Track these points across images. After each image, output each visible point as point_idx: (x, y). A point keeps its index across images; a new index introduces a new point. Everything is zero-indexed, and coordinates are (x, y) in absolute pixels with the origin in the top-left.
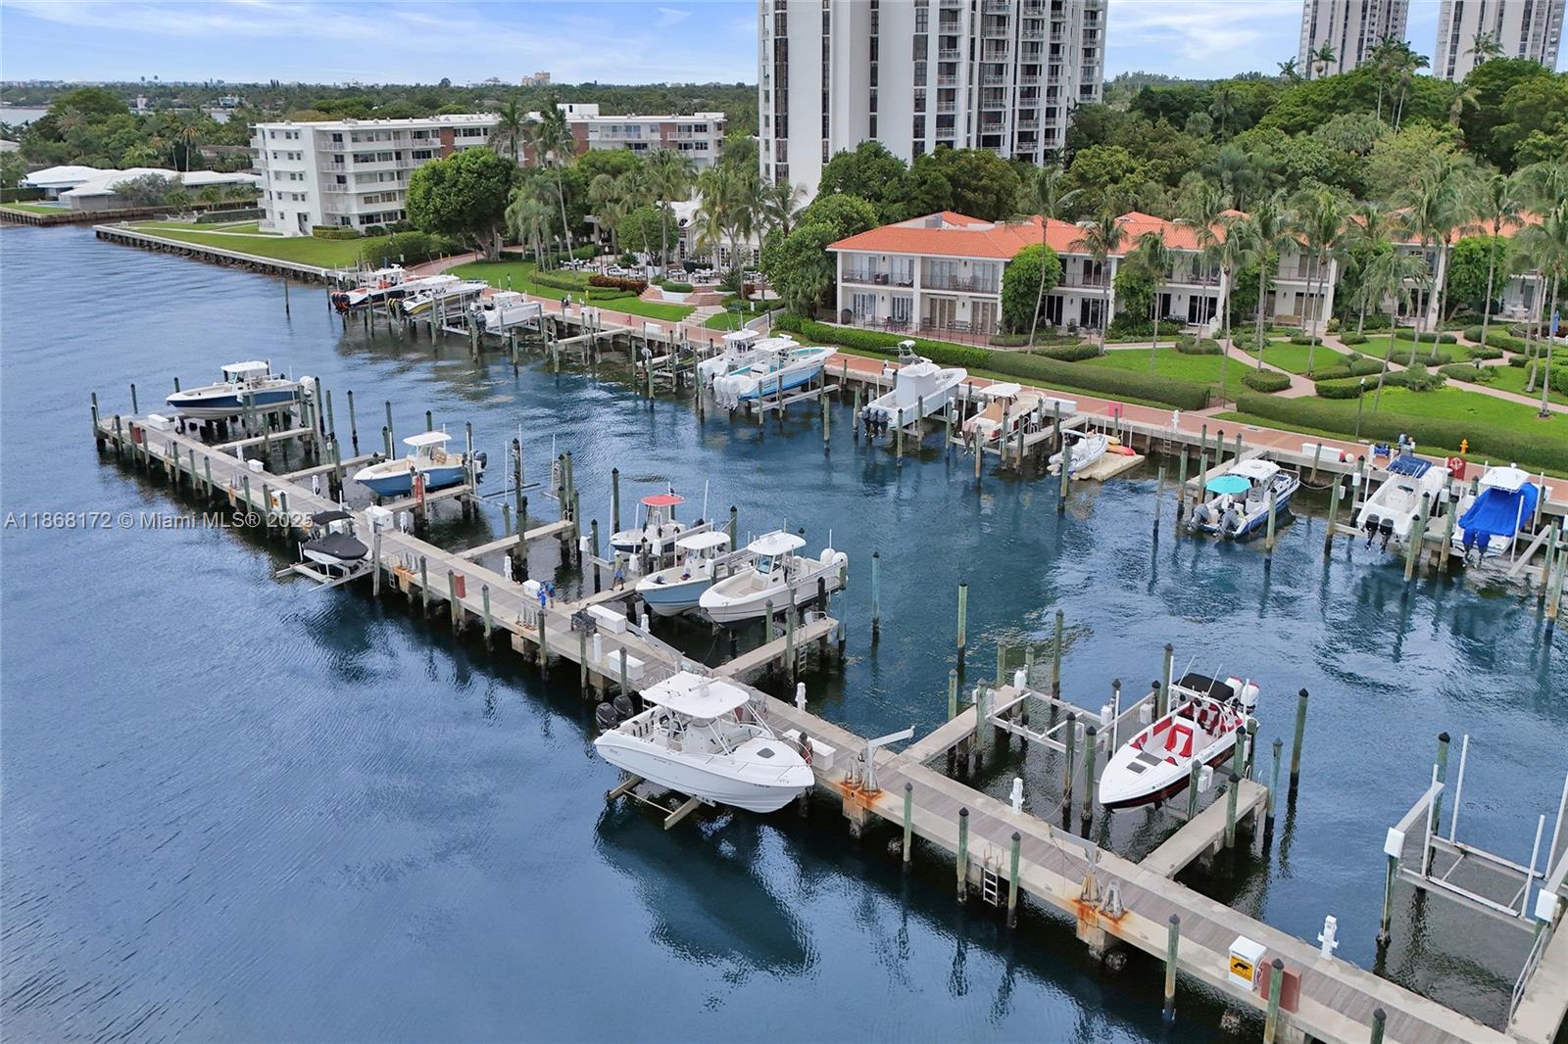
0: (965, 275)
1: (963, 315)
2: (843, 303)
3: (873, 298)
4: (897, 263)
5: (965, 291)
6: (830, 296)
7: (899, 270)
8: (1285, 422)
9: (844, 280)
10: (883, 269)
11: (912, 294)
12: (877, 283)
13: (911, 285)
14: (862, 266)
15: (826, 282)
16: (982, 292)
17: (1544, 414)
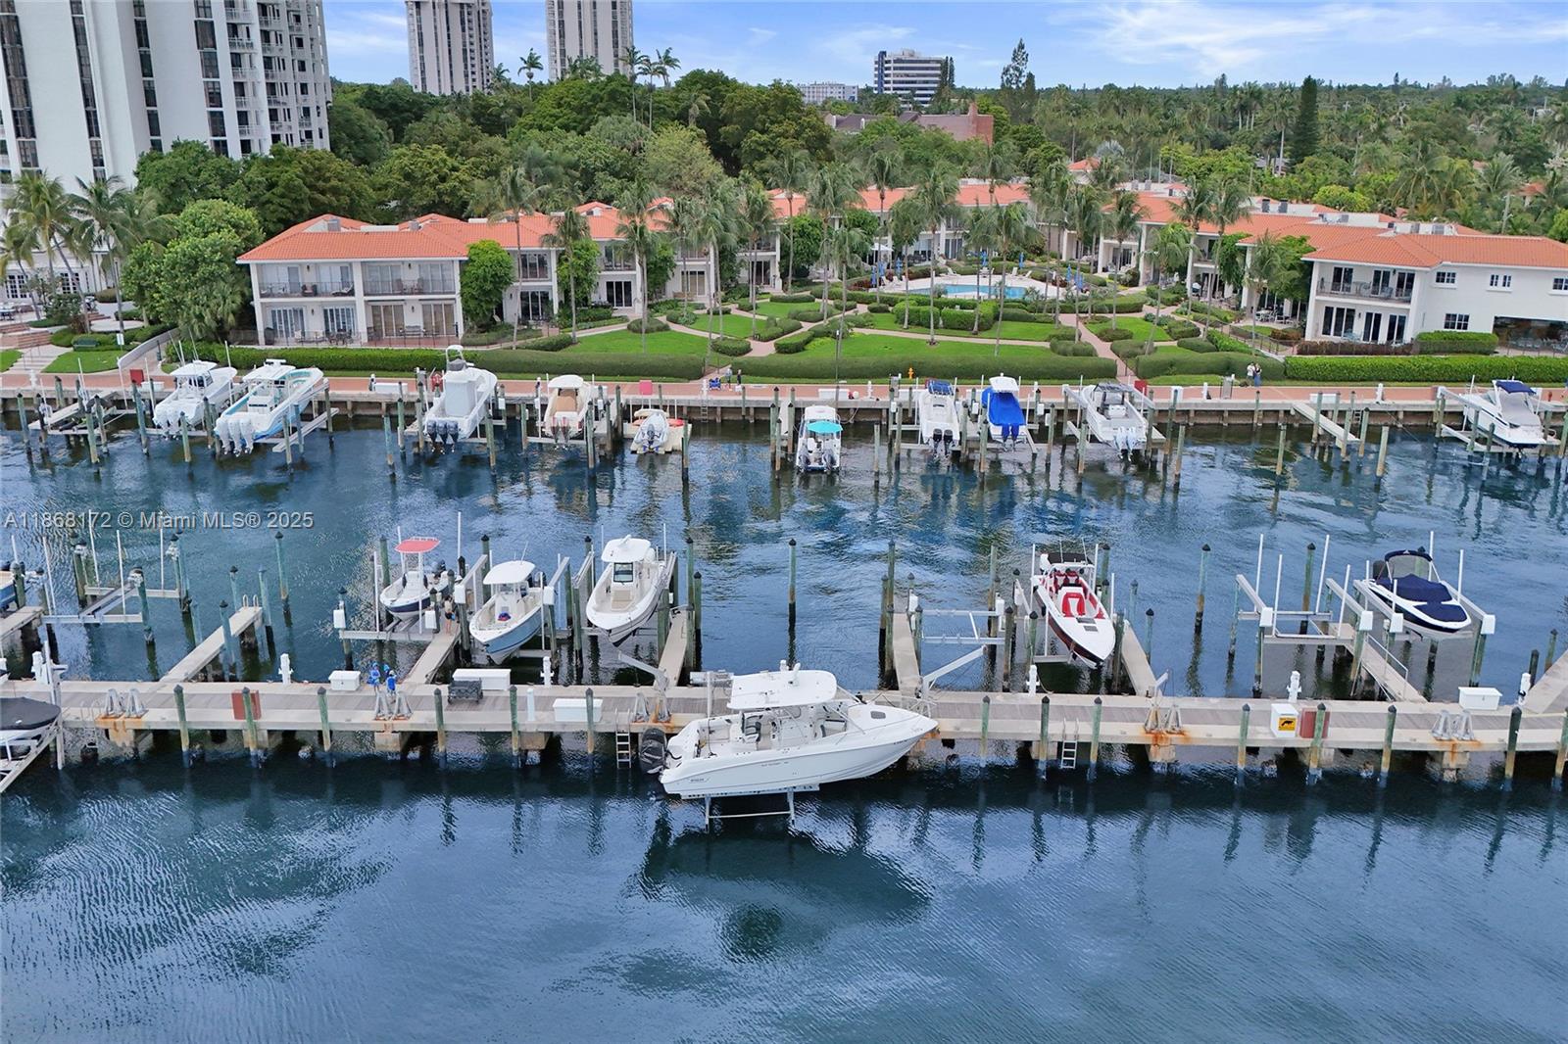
0: (410, 277)
1: (413, 319)
2: (265, 320)
3: (299, 313)
4: (324, 271)
5: (412, 294)
6: (246, 315)
7: (330, 278)
8: (777, 377)
9: (262, 296)
10: (308, 279)
11: (354, 303)
12: (305, 295)
13: (352, 293)
14: (280, 278)
15: (239, 299)
16: (433, 293)
17: (932, 343)
